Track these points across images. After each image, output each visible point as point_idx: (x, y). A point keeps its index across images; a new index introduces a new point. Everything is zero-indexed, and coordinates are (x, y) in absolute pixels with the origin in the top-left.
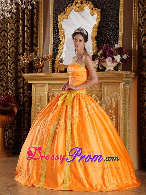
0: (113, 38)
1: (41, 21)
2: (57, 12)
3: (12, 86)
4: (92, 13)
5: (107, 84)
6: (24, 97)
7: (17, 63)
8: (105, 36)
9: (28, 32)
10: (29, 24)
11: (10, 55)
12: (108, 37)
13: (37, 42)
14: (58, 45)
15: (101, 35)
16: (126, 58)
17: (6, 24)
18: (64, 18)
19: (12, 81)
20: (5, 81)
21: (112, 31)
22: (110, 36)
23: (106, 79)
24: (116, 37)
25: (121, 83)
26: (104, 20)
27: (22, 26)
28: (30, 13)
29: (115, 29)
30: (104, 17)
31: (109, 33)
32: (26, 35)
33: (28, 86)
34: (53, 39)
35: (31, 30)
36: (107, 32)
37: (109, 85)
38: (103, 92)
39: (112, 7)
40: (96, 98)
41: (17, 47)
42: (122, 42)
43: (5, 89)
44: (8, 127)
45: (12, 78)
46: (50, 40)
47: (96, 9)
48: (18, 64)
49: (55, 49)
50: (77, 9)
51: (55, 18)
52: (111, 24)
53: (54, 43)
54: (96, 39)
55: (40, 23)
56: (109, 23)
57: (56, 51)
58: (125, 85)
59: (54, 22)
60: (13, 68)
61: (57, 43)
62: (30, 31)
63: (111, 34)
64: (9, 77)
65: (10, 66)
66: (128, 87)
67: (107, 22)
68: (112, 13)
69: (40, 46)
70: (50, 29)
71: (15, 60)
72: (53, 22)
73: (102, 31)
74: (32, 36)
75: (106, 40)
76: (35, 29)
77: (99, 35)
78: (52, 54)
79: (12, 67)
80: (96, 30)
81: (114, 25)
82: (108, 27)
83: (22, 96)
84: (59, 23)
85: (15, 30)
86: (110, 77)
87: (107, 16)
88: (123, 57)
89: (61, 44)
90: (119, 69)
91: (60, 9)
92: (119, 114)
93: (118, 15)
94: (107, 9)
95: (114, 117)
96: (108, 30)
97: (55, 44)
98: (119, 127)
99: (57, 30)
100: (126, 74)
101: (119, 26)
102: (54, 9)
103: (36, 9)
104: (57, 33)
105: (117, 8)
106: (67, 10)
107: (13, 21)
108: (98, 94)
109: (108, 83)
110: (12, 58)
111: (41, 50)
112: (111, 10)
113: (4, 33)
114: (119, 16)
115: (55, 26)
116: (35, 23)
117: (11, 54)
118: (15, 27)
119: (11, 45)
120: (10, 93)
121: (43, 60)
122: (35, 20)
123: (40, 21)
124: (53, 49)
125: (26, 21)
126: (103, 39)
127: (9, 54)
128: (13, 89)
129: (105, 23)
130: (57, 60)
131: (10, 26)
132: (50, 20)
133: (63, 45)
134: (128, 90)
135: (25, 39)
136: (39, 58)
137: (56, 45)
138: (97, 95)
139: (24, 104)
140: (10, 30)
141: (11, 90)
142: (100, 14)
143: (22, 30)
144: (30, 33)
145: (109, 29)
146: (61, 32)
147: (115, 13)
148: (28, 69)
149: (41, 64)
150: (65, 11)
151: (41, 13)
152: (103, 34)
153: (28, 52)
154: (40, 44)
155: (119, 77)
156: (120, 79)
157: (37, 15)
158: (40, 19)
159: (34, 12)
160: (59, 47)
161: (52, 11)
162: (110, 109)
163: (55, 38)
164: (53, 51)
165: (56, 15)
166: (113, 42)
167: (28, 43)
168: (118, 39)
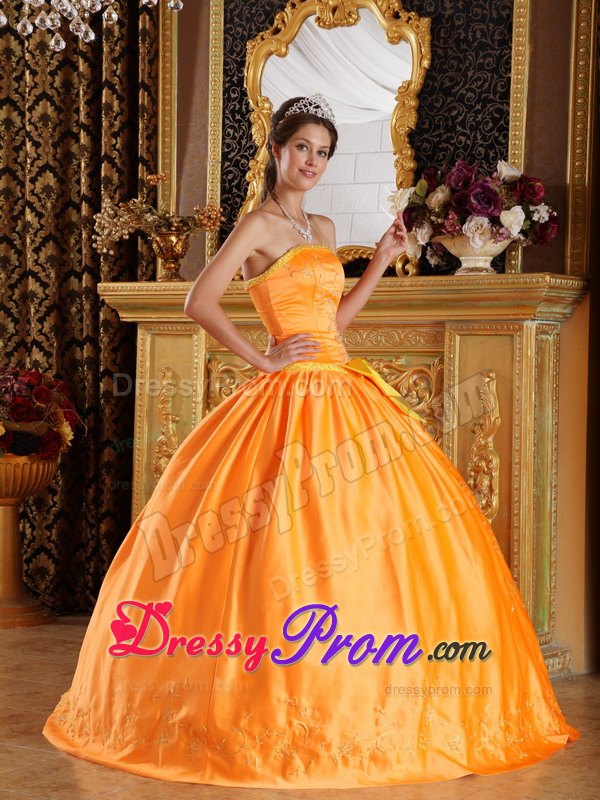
0: (484, 138)
1: (167, 65)
2: (240, 30)
3: (45, 335)
4: (395, 32)
5: (467, 328)
6: (97, 380)
7: (63, 237)
8: (448, 130)
9: (116, 108)
10: (118, 77)
11: (37, 205)
12: (463, 134)
13: (154, 153)
14: (242, 165)
15: (430, 125)
16: (547, 219)
17: (14, 75)
18: (270, 54)
19: (47, 314)
20: (14, 311)
21: (478, 107)
22: (472, 129)
23: (464, 307)
24: (497, 134)
25: (525, 323)
26: (445, 63)
27: (88, 86)
28: (124, 31)
29: (493, 101)
30: (445, 50)
31: (466, 116)
32: (105, 124)
33: (115, 334)
34: (223, 139)
35: (126, 101)
36: (459, 114)
37: (474, 332)
38: (450, 358)
39: (479, 11)
40: (415, 384)
41: (65, 172)
42: (525, 155)
43: (12, 345)
44: (31, 502)
45: (43, 300)
46: (209, 145)
47: (410, 18)
48: (68, 245)
49: (231, 181)
50: (328, 16)
51: (232, 52)
52: (476, 80)
53: (225, 156)
54: (409, 143)
55: (164, 73)
56: (466, 76)
57: (235, 190)
58: (540, 331)
59: (225, 72)
60: (49, 259)
61: (242, 156)
62: (124, 106)
63: (473, 120)
64: (34, 294)
65: (37, 251)
66: (551, 338)
67: (459, 69)
68: (479, 34)
69: (164, 169)
70: (211, 100)
71: (56, 226)
72: (221, 71)
73: (439, 110)
74: (130, 127)
75: (452, 145)
76: (143, 98)
77: (423, 124)
78: (219, 201)
79: (43, 256)
80: (413, 103)
81: (491, 82)
82: (464, 92)
83: (90, 377)
84: (249, 74)
85: (56, 98)
86: (479, 300)
87: (458, 47)
88: (535, 217)
89: (258, 162)
90: (511, 264)
91: (253, 15)
92: (519, 450)
93: (506, 42)
94: (458, 19)
95: (494, 462)
96: (464, 103)
97: (230, 160)
98: (519, 501)
99: (240, 103)
100: (550, 287)
101: (513, 86)
102: (228, 14)
103: (149, 14)
104: (238, 117)
105: (504, 13)
106: (283, 21)
107: (49, 64)
108: (425, 369)
109: (468, 321)
110: (44, 216)
111: (170, 185)
112: (476, 21)
113: (9, 112)
114: (511, 48)
115: (230, 87)
116: (143, 70)
117: (40, 200)
118: (56, 89)
119: (40, 163)
120: (36, 364)
121: (184, 225)
122: (143, 61)
123: (164, 63)
124: (223, 181)
125: (105, 66)
126: (440, 142)
127: (33, 199)
128: (52, 345)
129: (451, 73)
131: (36, 84)
132: (211, 63)
134: (551, 350)
135: (104, 140)
136: (167, 220)
137: (236, 164)
138: (422, 372)
139: (96, 409)
140: (36, 102)
141: (41, 349)
142: (428, 37)
143: (86, 103)
144: (121, 114)
145: (468, 100)
146: (257, 110)
147: (493, 34)
148: (115, 264)
149: (177, 243)
150: (275, 25)
151: (168, 32)
152: (439, 122)
153: (115, 193)
154: (167, 161)
155: (522, 299)
156: (524, 306)
157: (154, 41)
158: (164, 57)
159: (140, 27)
160: (249, 175)
161: (216, 22)
162: (477, 428)
163: (229, 135)
164: (223, 191)
165: (234, 39)
166: (483, 153)
167: (115, 154)
168: (507, 143)
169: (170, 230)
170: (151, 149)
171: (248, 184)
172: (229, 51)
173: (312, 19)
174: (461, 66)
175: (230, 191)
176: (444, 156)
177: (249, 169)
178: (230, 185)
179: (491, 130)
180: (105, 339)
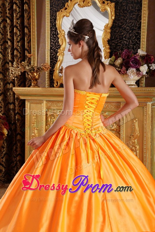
0: (132, 42)
1: (34, 20)
2: (55, 9)
4: (103, 8)
6: (15, 115)
7: (5, 72)
8: (120, 39)
9: (18, 34)
10: (19, 24)
12: (125, 41)
13: (30, 47)
14: (56, 51)
15: (115, 38)
18: (64, 16)
21: (130, 32)
22: (128, 39)
24: (137, 40)
25: (148, 103)
26: (119, 18)
27: (10, 27)
28: (20, 10)
29: (135, 30)
30: (119, 13)
31: (126, 35)
32: (15, 38)
33: (20, 102)
34: (50, 43)
35: (21, 32)
36: (124, 34)
41: (5, 53)
42: (146, 47)
46: (46, 45)
47: (108, 3)
48: (6, 75)
49: (53, 56)
50: (82, 3)
51: (52, 16)
52: (130, 23)
53: (51, 48)
54: (108, 44)
55: (33, 23)
56: (126, 21)
57: (54, 59)
58: (152, 105)
59: (51, 22)
61: (56, 48)
63: (129, 36)
67: (124, 19)
68: (130, 8)
69: (33, 52)
70: (46, 31)
72: (49, 22)
73: (117, 33)
74: (22, 39)
75: (122, 44)
76: (26, 31)
77: (112, 37)
78: (49, 62)
80: (109, 31)
81: (135, 23)
82: (126, 27)
83: (13, 114)
84: (57, 22)
87: (124, 12)
88: (151, 68)
89: (61, 50)
90: (141, 83)
91: (59, 4)
92: (146, 144)
93: (140, 10)
94: (124, 3)
95: (137, 148)
97: (53, 49)
99: (55, 32)
101: (142, 25)
102: (51, 4)
103: (27, 4)
104: (55, 36)
106: (68, 6)
111: (35, 57)
112: (130, 3)
114: (141, 12)
115: (52, 27)
116: (26, 22)
121: (38, 70)
122: (26, 19)
123: (32, 20)
124: (51, 56)
125: (14, 21)
126: (118, 43)
129: (121, 21)
130: (57, 70)
132: (46, 19)
133: (63, 51)
136: (33, 68)
137: (54, 51)
139: (15, 124)
142: (114, 9)
143: (10, 32)
144: (20, 35)
145: (127, 29)
146: (60, 34)
147: (135, 8)
148: (19, 81)
149: (36, 75)
150: (65, 7)
151: (33, 10)
152: (117, 37)
153: (19, 59)
154: (34, 50)
155: (147, 96)
156: (148, 98)
157: (29, 13)
158: (32, 18)
159: (25, 8)
160: (58, 54)
161: (47, 7)
162: (132, 137)
163: (52, 42)
164: (51, 59)
165: (53, 12)
166: (132, 46)
167: (18, 48)
168: (140, 43)
169: (34, 71)
170: (29, 46)
171: (58, 57)
172: (52, 15)
173: (77, 4)
174: (125, 18)
175: (53, 59)
176: (119, 47)
177: (58, 52)
178: (53, 57)
179: (135, 39)
180: (17, 103)
